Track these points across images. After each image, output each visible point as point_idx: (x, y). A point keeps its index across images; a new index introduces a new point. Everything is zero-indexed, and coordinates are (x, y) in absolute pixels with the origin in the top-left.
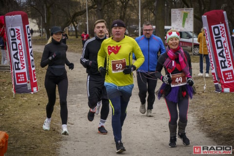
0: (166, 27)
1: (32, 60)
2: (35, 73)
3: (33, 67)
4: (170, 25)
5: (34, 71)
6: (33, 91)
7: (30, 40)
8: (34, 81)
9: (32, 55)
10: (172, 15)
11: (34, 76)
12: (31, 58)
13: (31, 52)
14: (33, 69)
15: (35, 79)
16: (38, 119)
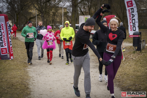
0: (76, 25)
1: (10, 41)
2: (12, 48)
3: (11, 45)
4: (79, 24)
5: (11, 47)
6: (11, 58)
7: (9, 30)
8: (11, 53)
9: (10, 39)
10: (80, 18)
11: (12, 50)
12: (10, 40)
13: (10, 37)
14: (11, 46)
15: (12, 52)
16: (15, 78)
